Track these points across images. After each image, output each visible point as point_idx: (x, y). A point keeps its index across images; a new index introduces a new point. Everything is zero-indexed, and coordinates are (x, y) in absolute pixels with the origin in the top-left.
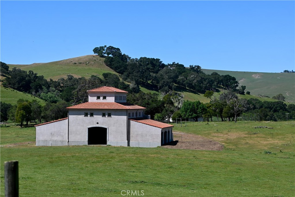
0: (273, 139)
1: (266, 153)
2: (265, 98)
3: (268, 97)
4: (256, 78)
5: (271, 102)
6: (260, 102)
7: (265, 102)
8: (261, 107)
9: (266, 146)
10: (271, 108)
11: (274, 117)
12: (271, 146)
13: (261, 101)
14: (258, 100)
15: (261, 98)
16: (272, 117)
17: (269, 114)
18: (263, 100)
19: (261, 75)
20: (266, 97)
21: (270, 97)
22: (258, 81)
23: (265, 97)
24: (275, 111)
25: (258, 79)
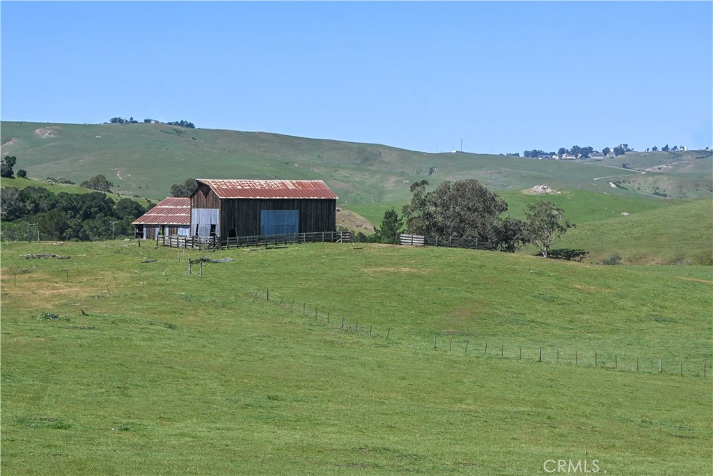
0: (68, 284)
1: (47, 317)
2: (62, 185)
3: (69, 182)
4: (44, 137)
5: (77, 195)
6: (49, 195)
7: (62, 195)
8: (53, 206)
9: (51, 301)
10: (76, 210)
11: (82, 230)
12: (62, 302)
13: (53, 193)
14: (45, 190)
15: (52, 185)
16: (79, 231)
17: (71, 223)
18: (58, 189)
19: (57, 130)
20: (66, 182)
21: (74, 184)
22: (49, 145)
23: (62, 182)
24: (87, 216)
25: (48, 140)
